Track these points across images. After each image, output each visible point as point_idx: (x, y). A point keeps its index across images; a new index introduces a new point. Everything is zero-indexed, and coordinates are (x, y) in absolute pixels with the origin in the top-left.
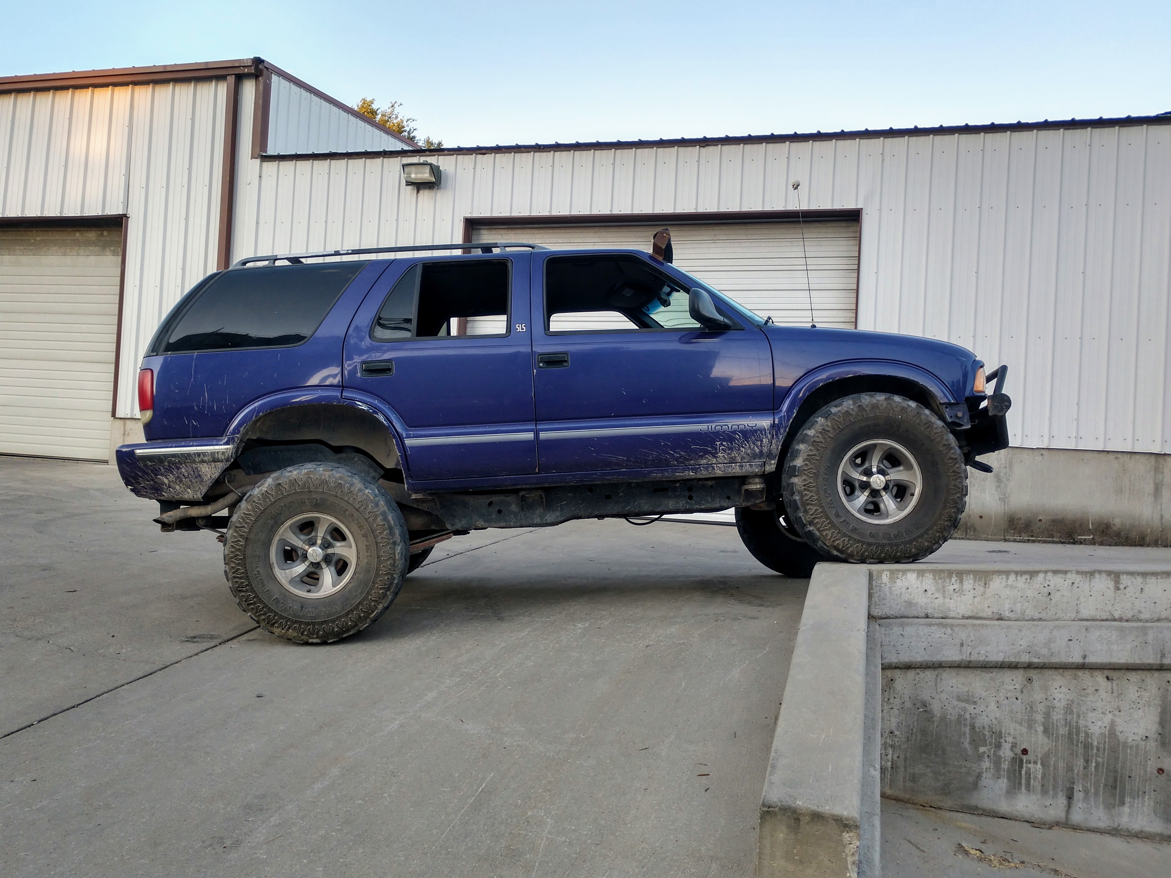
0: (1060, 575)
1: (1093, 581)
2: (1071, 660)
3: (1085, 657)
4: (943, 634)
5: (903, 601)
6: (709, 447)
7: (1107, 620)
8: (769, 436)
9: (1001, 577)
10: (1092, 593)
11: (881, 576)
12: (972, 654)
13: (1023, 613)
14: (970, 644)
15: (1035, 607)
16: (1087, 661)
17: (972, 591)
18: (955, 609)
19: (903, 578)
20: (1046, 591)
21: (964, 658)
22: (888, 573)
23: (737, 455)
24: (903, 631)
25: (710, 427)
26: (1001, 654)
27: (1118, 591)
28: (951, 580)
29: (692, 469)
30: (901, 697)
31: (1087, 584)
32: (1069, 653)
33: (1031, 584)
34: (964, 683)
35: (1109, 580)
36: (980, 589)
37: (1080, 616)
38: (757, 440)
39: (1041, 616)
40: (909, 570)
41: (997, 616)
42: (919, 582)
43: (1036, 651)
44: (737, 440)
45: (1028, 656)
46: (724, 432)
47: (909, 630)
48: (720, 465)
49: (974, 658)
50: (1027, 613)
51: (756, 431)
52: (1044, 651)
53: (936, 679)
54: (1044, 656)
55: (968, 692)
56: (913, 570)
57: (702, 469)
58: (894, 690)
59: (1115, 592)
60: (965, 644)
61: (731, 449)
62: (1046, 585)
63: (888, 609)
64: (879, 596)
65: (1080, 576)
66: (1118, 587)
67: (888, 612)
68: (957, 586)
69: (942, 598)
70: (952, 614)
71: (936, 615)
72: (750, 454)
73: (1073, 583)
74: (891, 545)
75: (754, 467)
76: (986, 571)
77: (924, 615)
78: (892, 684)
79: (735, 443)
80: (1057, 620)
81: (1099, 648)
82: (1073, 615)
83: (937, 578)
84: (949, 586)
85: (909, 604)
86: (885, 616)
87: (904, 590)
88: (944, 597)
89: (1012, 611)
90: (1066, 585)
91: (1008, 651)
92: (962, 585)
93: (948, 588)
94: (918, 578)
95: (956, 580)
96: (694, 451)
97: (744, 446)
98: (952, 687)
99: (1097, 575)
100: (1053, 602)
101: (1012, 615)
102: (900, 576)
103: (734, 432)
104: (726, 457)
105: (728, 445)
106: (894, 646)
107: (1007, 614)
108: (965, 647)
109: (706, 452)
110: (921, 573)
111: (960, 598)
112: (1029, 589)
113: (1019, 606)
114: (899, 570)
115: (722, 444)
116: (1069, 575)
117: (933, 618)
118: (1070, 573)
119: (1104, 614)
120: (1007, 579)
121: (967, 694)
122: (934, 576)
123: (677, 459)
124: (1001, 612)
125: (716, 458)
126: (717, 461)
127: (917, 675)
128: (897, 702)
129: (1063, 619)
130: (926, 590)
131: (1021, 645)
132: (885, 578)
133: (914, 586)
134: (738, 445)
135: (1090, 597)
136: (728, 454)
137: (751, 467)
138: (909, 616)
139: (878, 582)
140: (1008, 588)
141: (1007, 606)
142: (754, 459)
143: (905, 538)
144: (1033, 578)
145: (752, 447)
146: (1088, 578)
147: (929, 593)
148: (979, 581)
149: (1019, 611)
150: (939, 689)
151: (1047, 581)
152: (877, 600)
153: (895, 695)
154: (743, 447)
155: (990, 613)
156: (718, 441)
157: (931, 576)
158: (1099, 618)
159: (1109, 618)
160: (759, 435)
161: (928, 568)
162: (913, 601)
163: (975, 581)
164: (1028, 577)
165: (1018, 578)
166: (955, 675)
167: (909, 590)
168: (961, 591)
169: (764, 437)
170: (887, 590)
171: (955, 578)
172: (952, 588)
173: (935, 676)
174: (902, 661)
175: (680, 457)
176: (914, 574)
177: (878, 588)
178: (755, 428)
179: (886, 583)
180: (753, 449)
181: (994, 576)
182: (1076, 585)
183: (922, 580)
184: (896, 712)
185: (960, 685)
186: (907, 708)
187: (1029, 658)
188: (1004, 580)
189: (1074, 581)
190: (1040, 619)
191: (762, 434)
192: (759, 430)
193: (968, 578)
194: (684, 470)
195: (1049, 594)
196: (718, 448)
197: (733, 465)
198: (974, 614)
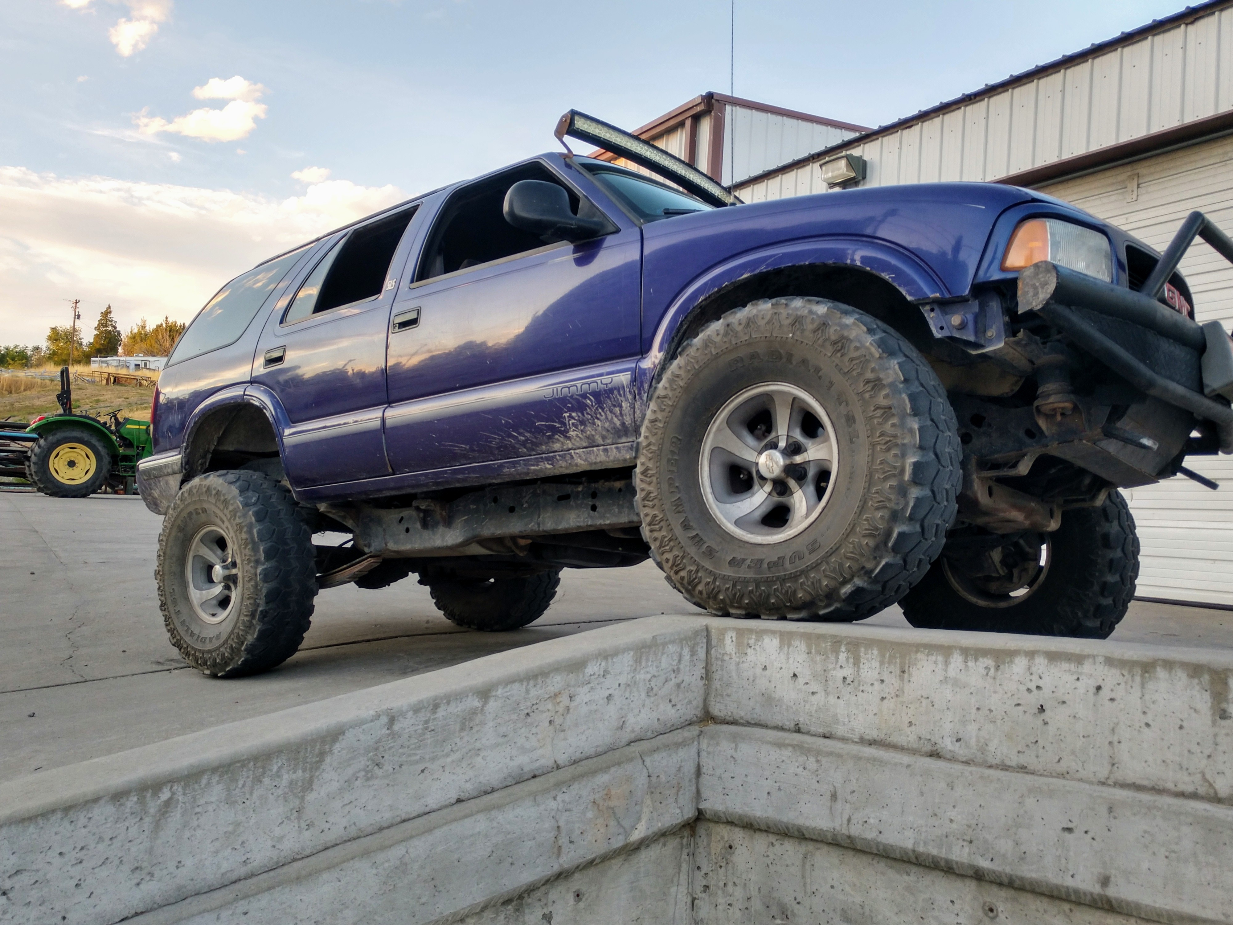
0: (1065, 666)
1: (1150, 686)
2: (1069, 882)
3: (1105, 881)
4: (801, 769)
5: (757, 691)
6: (556, 422)
7: (1194, 796)
8: (630, 397)
9: (933, 658)
10: (1149, 718)
11: (724, 639)
12: (853, 821)
13: (983, 748)
14: (849, 797)
15: (1009, 737)
16: (1111, 892)
17: (877, 684)
18: (846, 720)
19: (757, 647)
20: (1034, 700)
21: (838, 828)
22: (734, 635)
23: (593, 433)
24: (736, 750)
25: (555, 389)
26: (909, 833)
27: (1223, 723)
28: (837, 658)
29: (547, 459)
30: (745, 884)
31: (1136, 692)
32: (1063, 861)
33: (998, 682)
34: (855, 885)
35: (1197, 688)
36: (893, 682)
37: (1119, 775)
38: (615, 406)
39: (1023, 760)
40: (766, 632)
41: (928, 748)
42: (783, 656)
43: (986, 841)
44: (590, 408)
45: (966, 850)
46: (572, 397)
47: (746, 750)
48: (577, 451)
49: (855, 830)
50: (992, 748)
51: (611, 391)
52: (1005, 846)
53: (804, 865)
54: (1004, 856)
55: (862, 907)
56: (773, 632)
57: (558, 457)
58: (733, 868)
59: (1214, 723)
60: (839, 797)
61: (582, 423)
62: (1033, 686)
63: (735, 705)
64: (721, 679)
65: (1115, 672)
66: (1224, 711)
67: (735, 711)
68: (848, 672)
69: (823, 693)
70: (840, 730)
71: (813, 729)
72: (609, 429)
73: (1099, 688)
74: (758, 583)
75: (623, 452)
76: (904, 644)
77: (792, 725)
78: (731, 854)
79: (588, 414)
80: (1062, 776)
81: (1145, 865)
82: (1103, 772)
83: (813, 651)
84: (834, 669)
85: (768, 699)
86: (731, 719)
87: (759, 671)
88: (827, 693)
89: (958, 740)
90: (1082, 690)
91: (924, 829)
92: (859, 668)
93: (834, 673)
94: (781, 648)
95: (847, 659)
96: (539, 430)
97: (598, 416)
98: (832, 887)
99: (1161, 673)
100: (1051, 729)
101: (960, 751)
102: (752, 642)
103: (584, 396)
104: (581, 436)
105: (579, 417)
106: (720, 778)
107: (948, 745)
108: (839, 805)
109: (555, 430)
110: (786, 639)
111: (855, 698)
112: (995, 692)
113: (972, 729)
114: (751, 631)
115: (570, 417)
116: (1087, 667)
117: (808, 733)
118: (1091, 660)
119: (1186, 778)
120: (947, 663)
121: (860, 911)
122: (809, 646)
123: (524, 444)
124: (936, 738)
125: (569, 438)
126: (573, 444)
127: (771, 848)
128: (739, 893)
129: (1078, 776)
130: (795, 675)
131: (951, 821)
132: (729, 644)
133: (776, 664)
134: (592, 417)
135: (1146, 730)
136: (582, 431)
137: (620, 452)
138: (769, 724)
139: (719, 651)
140: (949, 686)
141: (948, 727)
142: (620, 437)
143: (785, 570)
144: (1002, 667)
145: (610, 417)
146: (1138, 679)
147: (801, 680)
148: (889, 663)
149: (973, 742)
150: (808, 886)
151: (1035, 677)
152: (719, 686)
153: (735, 880)
154: (598, 419)
155: (913, 738)
156: (566, 412)
157: (803, 647)
158: (1170, 786)
159: (1202, 791)
160: (616, 396)
161: (798, 630)
162: (773, 695)
163: (882, 663)
164: (989, 662)
165: (971, 664)
166: (836, 861)
167: (767, 673)
168: (856, 683)
169: (623, 399)
170: (732, 667)
171: (845, 654)
172: (839, 674)
173: (801, 856)
174: (731, 810)
175: (527, 440)
176: (774, 640)
177: (719, 663)
178: (609, 386)
179: (730, 654)
180: (611, 422)
181: (920, 656)
182: (1105, 693)
183: (788, 654)
184: (738, 914)
185: (848, 889)
186: (755, 911)
187: (969, 854)
188: (940, 666)
189: (1100, 683)
190: (1023, 769)
191: (620, 395)
192: (615, 388)
193: (869, 656)
194: (537, 462)
195: (1042, 709)
196: (567, 422)
197: (595, 449)
198: (883, 736)
